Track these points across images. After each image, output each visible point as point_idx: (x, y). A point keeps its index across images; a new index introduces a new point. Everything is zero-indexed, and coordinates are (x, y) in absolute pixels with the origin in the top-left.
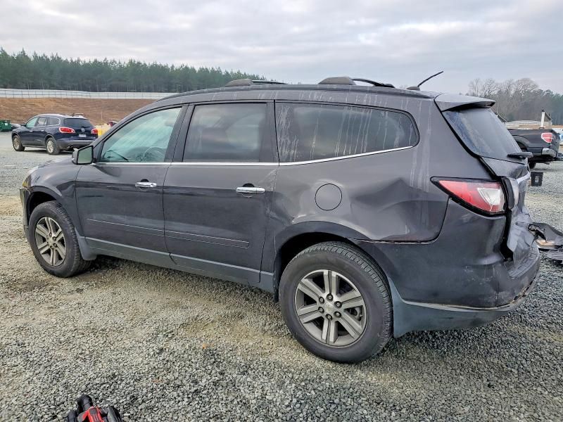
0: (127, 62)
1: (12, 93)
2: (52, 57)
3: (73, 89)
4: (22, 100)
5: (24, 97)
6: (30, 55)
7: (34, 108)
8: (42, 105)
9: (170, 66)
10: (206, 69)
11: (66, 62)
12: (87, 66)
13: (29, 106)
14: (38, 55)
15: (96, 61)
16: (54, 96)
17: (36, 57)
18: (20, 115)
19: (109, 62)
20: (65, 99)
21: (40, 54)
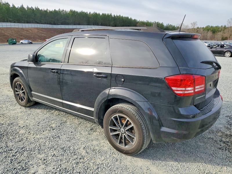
0: (69, 10)
1: (14, 25)
2: (35, 8)
3: (45, 23)
4: (22, 29)
5: (23, 27)
6: (25, 7)
7: (28, 32)
8: (32, 31)
9: (88, 13)
10: (105, 14)
11: (42, 10)
12: (51, 12)
13: (26, 32)
14: (29, 7)
15: (55, 10)
16: (37, 27)
17: (28, 8)
18: (21, 36)
19: (61, 10)
20: (42, 28)
21: (30, 7)
